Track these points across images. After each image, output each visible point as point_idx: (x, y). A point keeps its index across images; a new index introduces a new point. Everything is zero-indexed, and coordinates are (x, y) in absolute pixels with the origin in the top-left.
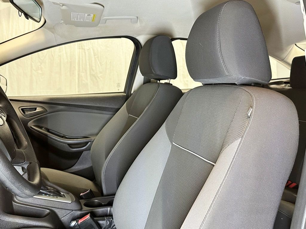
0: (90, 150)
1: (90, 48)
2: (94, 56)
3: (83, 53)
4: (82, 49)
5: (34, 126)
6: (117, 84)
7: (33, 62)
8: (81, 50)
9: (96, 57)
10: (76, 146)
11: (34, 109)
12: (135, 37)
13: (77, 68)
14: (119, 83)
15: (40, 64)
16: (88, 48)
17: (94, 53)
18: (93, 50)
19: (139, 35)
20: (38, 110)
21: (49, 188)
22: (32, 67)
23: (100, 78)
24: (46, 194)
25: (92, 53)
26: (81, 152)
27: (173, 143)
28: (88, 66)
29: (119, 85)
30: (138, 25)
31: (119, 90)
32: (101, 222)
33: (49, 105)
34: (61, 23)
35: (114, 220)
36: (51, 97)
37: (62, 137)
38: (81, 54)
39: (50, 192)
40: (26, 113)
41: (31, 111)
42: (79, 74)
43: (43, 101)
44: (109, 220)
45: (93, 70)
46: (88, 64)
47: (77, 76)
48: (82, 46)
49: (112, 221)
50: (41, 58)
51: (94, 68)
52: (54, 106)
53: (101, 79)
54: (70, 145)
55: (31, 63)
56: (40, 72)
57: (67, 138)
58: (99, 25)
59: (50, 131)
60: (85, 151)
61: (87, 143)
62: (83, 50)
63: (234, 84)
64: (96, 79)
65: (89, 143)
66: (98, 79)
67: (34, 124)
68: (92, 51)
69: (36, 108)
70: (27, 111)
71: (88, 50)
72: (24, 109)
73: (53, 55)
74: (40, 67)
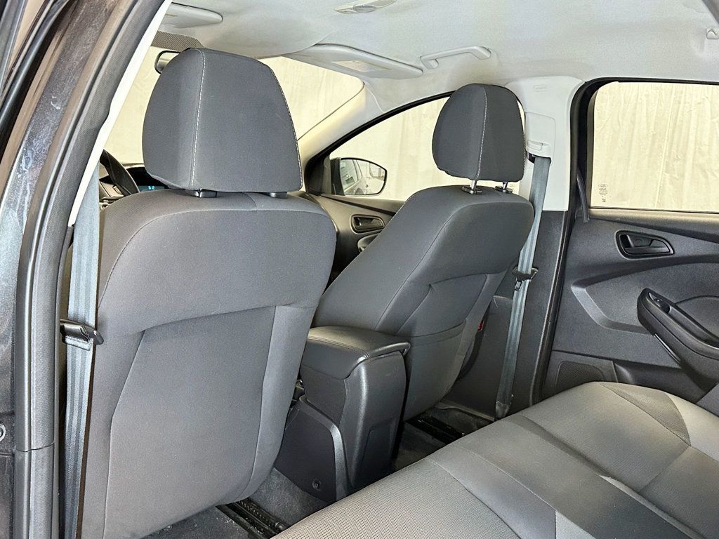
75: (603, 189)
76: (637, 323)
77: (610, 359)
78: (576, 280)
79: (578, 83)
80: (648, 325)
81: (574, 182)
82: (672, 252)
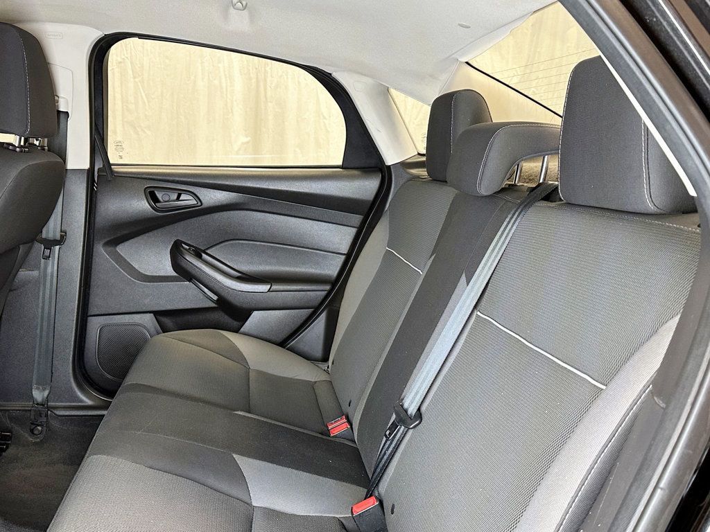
16: (119, 59)
53: (149, 133)
71: (120, 62)
75: (119, 145)
76: (172, 273)
77: (150, 312)
78: (106, 240)
79: (99, 35)
80: (184, 274)
81: (93, 139)
82: (199, 204)
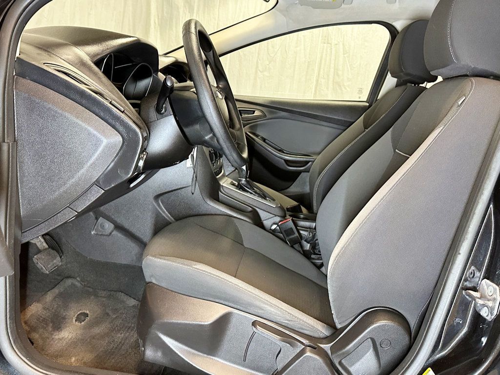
0: (309, 172)
1: (339, 42)
2: (344, 54)
3: (328, 50)
4: (328, 43)
5: (249, 132)
6: (358, 88)
7: (260, 60)
8: (325, 45)
9: (345, 55)
10: (295, 165)
11: (252, 112)
12: (391, 23)
13: (316, 72)
14: (361, 89)
15: (268, 63)
17: (343, 50)
18: (343, 44)
19: (398, 20)
20: (257, 113)
21: (255, 189)
22: (257, 67)
23: (347, 88)
24: (251, 193)
25: (342, 50)
26: (299, 173)
27: (397, 150)
28: (332, 70)
29: (360, 91)
30: (396, 6)
31: (359, 98)
32: (302, 232)
33: (269, 109)
34: (296, 4)
35: (317, 234)
36: (273, 99)
37: (280, 151)
38: (325, 51)
39: (256, 192)
40: (243, 116)
41: (248, 114)
42: (317, 81)
43: (263, 103)
44: (312, 233)
45: (338, 75)
46: (332, 66)
47: (315, 83)
48: (328, 39)
49: (315, 233)
50: (271, 55)
51: (340, 73)
52: (275, 110)
54: (286, 161)
55: (257, 60)
56: (266, 73)
57: (284, 153)
58: (343, 6)
59: (267, 141)
60: (303, 172)
61: (307, 162)
62: (329, 45)
63: (466, 76)
64: (341, 89)
65: (310, 163)
66: (343, 89)
67: (250, 131)
68: (341, 46)
69: (254, 111)
70: (245, 113)
72: (242, 112)
73: (287, 51)
74: (267, 66)
